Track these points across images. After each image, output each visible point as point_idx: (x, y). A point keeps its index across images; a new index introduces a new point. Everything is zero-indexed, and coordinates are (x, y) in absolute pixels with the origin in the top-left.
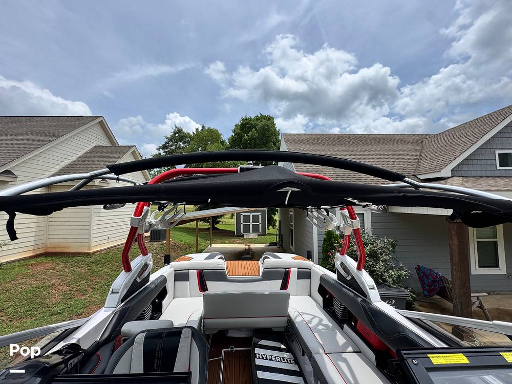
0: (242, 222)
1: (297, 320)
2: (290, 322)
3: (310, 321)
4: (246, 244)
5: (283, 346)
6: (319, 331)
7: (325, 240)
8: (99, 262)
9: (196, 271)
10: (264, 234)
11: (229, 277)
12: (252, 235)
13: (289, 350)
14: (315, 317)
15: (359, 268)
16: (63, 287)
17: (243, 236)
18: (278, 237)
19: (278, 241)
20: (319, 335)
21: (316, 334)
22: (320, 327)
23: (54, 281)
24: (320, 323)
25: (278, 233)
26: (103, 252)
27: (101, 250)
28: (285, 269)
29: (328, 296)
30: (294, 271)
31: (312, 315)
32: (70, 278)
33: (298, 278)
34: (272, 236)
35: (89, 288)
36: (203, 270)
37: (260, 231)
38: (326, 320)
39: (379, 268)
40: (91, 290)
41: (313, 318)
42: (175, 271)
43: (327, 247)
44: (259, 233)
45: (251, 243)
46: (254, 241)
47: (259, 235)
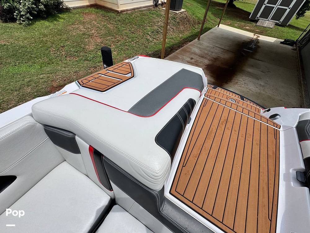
0: (266, 2)
4: (255, 33)
8: (123, 22)
12: (268, 23)
16: (98, 39)
23: (93, 31)
26: (128, 12)
27: (127, 10)
32: (103, 32)
34: (295, 31)
35: (113, 44)
37: (282, 20)
40: (114, 47)
44: (278, 22)
45: (261, 33)
46: (267, 31)
47: (277, 24)
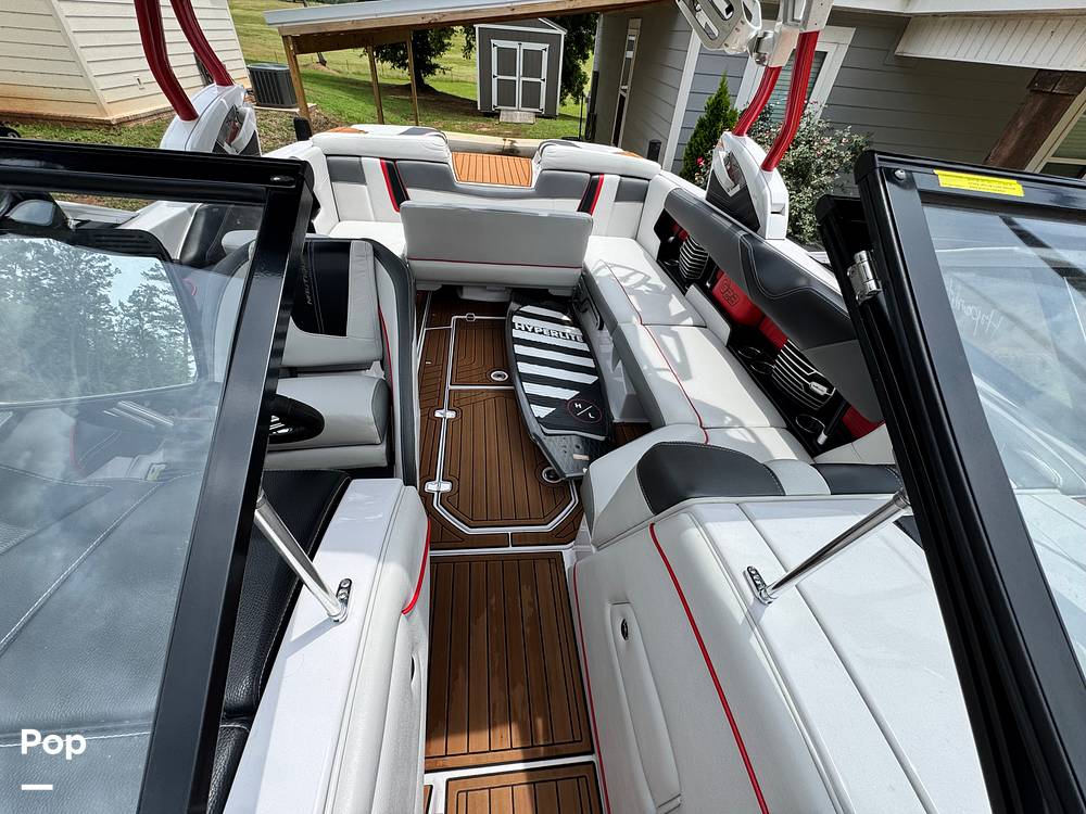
0: (494, 71)
1: (600, 275)
2: (586, 280)
3: (626, 278)
4: (505, 136)
5: (565, 318)
6: (639, 294)
7: (701, 124)
9: (378, 160)
10: (550, 115)
11: (459, 184)
12: (521, 115)
13: (576, 323)
14: (636, 272)
15: (766, 166)
17: (496, 115)
18: (584, 125)
19: (583, 134)
20: (638, 301)
21: (632, 298)
22: (643, 288)
24: (645, 281)
25: (585, 116)
26: (143, 123)
27: (137, 118)
28: (592, 174)
29: (672, 238)
30: (610, 181)
31: (630, 269)
33: (618, 199)
34: (570, 123)
36: (395, 160)
37: (542, 106)
38: (658, 279)
39: (799, 202)
41: (631, 274)
42: (327, 155)
43: (702, 144)
44: (537, 110)
45: (517, 135)
46: (525, 131)
47: (538, 116)
